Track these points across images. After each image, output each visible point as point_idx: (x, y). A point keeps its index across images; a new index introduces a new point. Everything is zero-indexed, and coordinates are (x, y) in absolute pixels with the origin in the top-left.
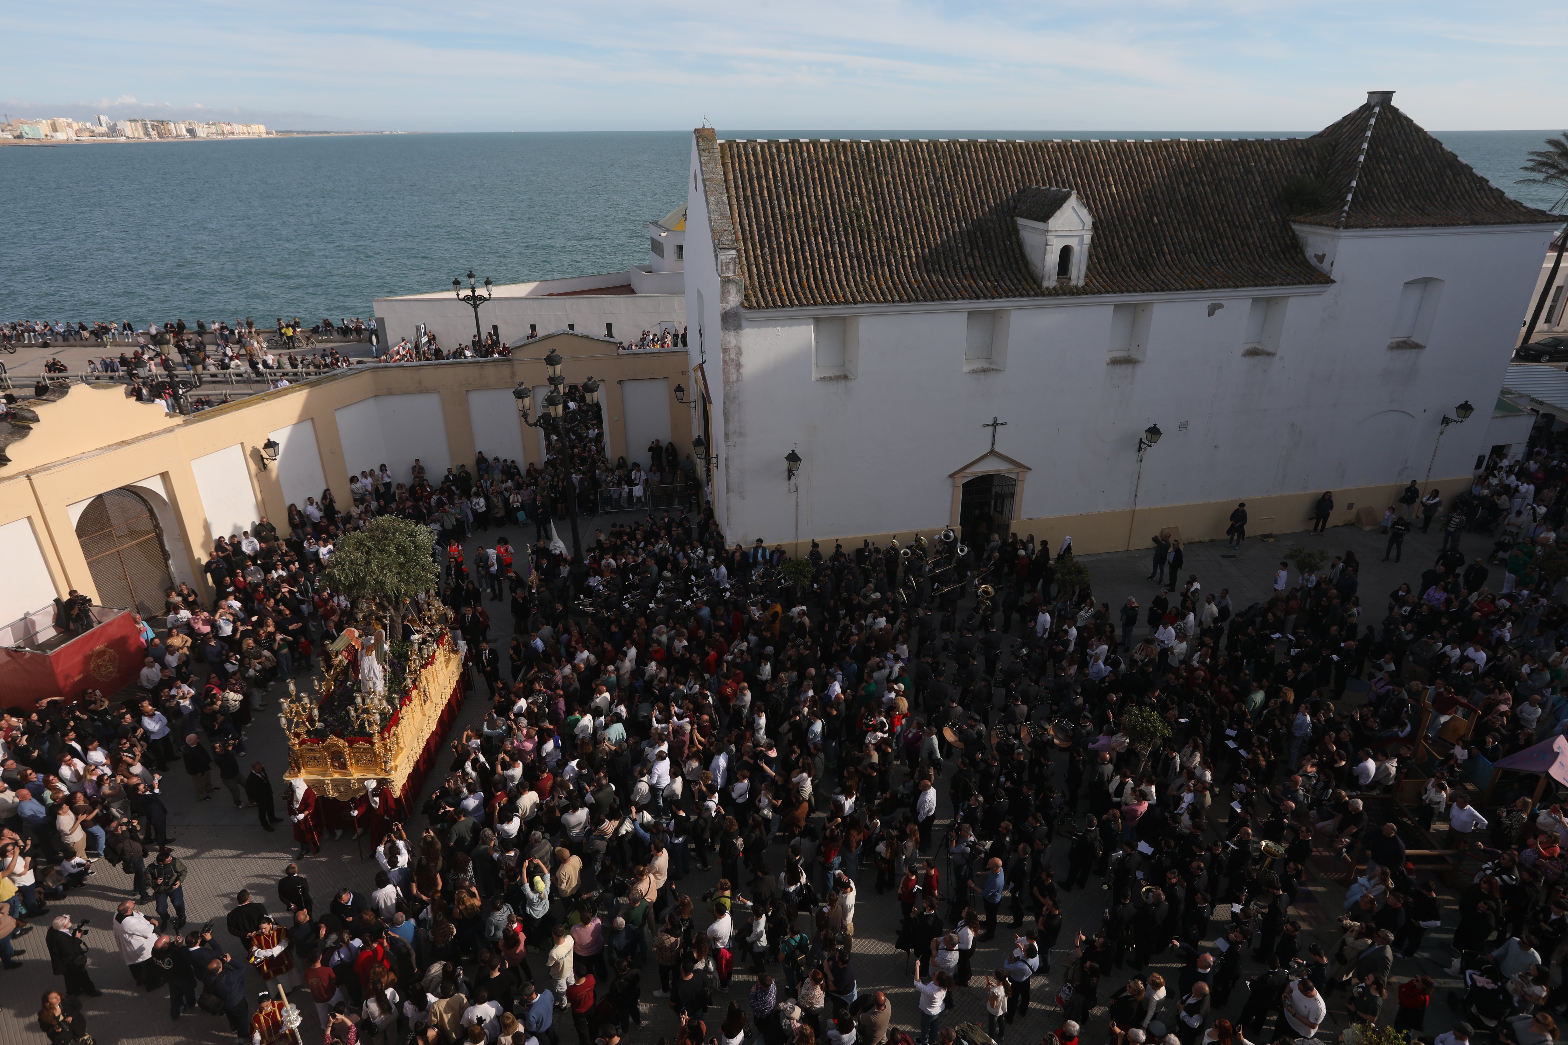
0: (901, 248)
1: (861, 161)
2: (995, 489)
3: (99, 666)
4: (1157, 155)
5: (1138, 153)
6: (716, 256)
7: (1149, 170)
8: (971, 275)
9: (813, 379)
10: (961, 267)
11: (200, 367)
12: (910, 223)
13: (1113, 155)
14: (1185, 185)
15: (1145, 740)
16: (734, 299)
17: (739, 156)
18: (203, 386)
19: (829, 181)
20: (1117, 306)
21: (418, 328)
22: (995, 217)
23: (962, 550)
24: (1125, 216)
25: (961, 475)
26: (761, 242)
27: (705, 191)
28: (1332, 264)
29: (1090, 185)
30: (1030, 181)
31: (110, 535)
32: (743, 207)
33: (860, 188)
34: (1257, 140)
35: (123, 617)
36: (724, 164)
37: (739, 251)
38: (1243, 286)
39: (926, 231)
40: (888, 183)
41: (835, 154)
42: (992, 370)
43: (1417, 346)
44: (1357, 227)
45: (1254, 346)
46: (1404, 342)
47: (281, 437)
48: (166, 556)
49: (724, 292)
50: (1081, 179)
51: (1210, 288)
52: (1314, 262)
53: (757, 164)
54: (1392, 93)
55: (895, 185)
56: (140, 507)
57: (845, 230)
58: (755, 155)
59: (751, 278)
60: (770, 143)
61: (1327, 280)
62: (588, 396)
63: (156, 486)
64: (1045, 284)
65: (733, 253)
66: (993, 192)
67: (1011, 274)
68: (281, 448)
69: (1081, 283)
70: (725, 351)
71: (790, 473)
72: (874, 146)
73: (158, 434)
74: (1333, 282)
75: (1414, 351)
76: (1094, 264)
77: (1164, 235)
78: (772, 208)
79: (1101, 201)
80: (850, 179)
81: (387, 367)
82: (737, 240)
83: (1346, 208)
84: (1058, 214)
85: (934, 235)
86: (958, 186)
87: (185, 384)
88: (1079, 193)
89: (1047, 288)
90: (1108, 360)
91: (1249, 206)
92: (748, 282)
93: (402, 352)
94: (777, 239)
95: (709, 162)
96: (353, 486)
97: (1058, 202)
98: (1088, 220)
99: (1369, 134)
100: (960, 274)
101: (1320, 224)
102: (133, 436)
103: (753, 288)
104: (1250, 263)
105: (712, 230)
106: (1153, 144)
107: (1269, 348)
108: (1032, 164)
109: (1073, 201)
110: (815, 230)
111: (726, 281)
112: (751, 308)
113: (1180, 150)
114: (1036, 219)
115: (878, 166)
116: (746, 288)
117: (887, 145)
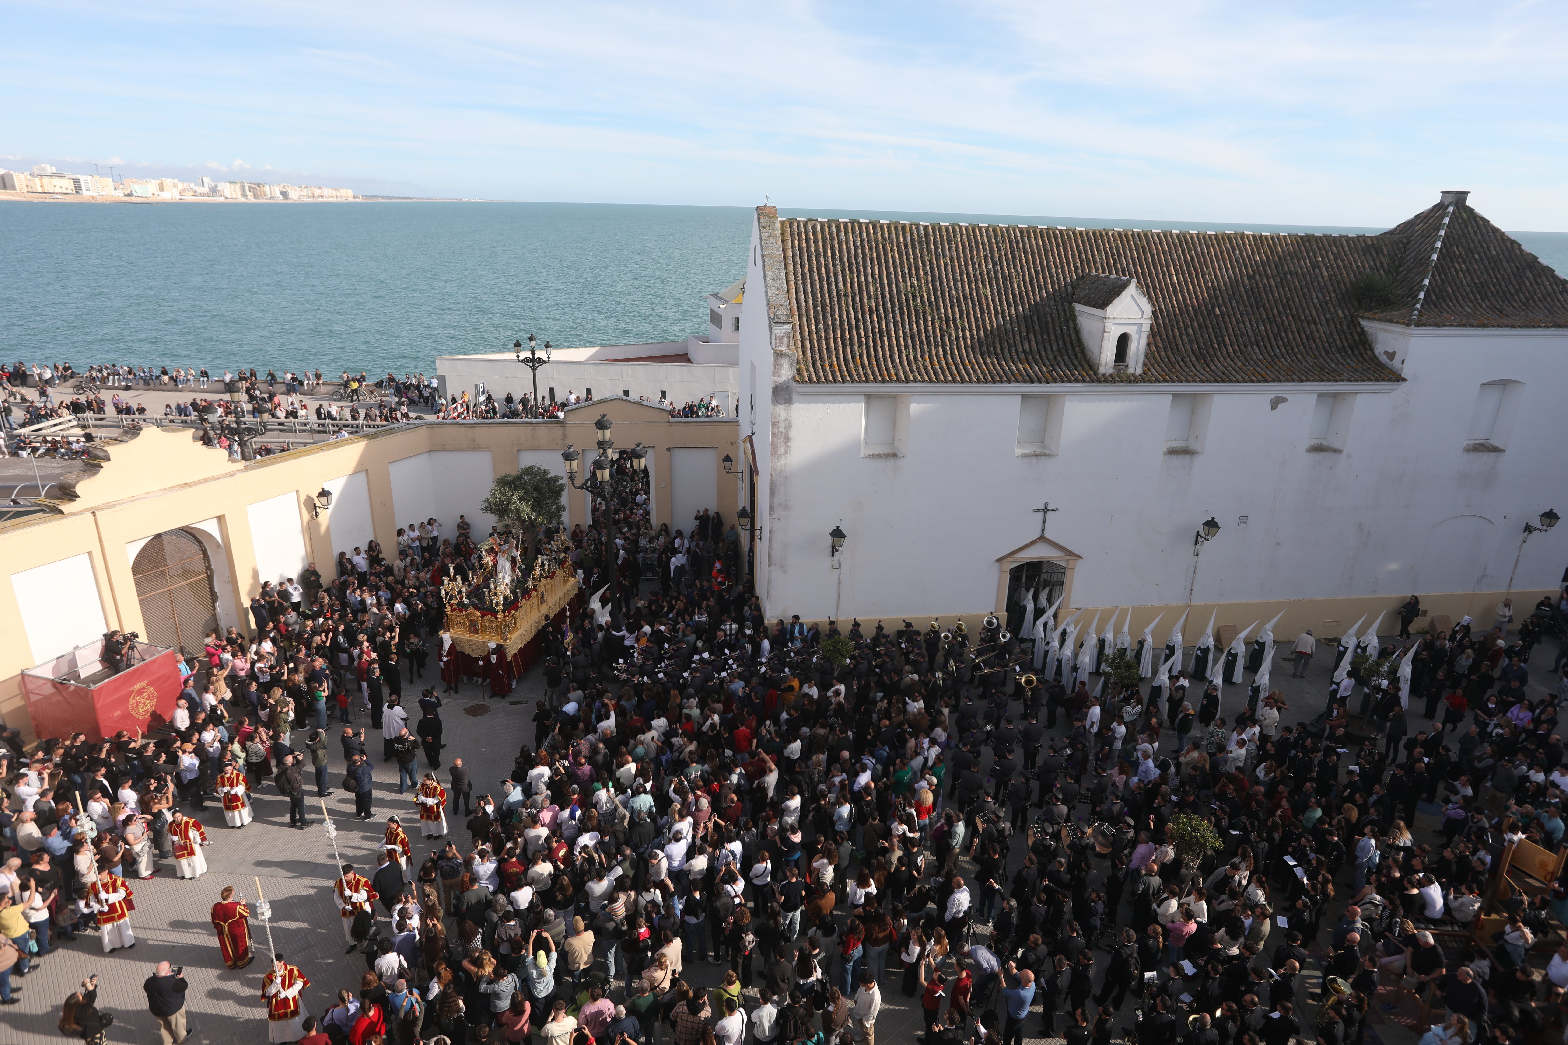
0: (956, 329)
1: (920, 242)
2: (1044, 576)
3: (138, 703)
4: (1220, 247)
5: (1200, 245)
6: (771, 330)
7: (1212, 261)
8: (1026, 358)
9: (862, 455)
10: (1017, 351)
11: (266, 416)
12: (967, 305)
13: (1175, 245)
14: (1249, 277)
15: (1194, 851)
16: (786, 372)
17: (799, 234)
18: (268, 434)
19: (886, 261)
20: (1175, 396)
21: (477, 387)
22: (1052, 302)
23: (1004, 636)
24: (1186, 305)
25: (1009, 559)
26: (816, 318)
27: (764, 267)
28: (1403, 362)
29: (1150, 274)
30: (1090, 268)
31: (163, 574)
32: (800, 283)
33: (917, 269)
34: (1325, 236)
35: (166, 656)
36: (783, 241)
37: (793, 326)
38: (1308, 380)
39: (982, 313)
40: (946, 265)
41: (894, 235)
42: (1045, 455)
43: (1495, 449)
44: (1429, 325)
45: (1319, 441)
46: (1482, 445)
47: (336, 488)
48: (214, 597)
49: (777, 366)
50: (1142, 268)
51: (1273, 381)
52: (1384, 359)
53: (816, 242)
54: (1466, 193)
55: (953, 267)
56: (195, 548)
57: (901, 309)
58: (815, 233)
59: (804, 352)
60: (829, 223)
61: (1398, 378)
62: (635, 461)
63: (212, 528)
64: (1102, 370)
65: (788, 327)
66: (1051, 278)
67: (1067, 360)
68: (334, 498)
69: (1139, 371)
70: (775, 423)
71: (834, 550)
72: (933, 229)
73: (219, 478)
74: (1404, 380)
75: (1492, 454)
76: (1152, 353)
77: (1226, 327)
78: (829, 285)
79: (1161, 290)
80: (908, 259)
81: (442, 424)
82: (792, 316)
83: (1418, 306)
84: (1116, 301)
85: (990, 317)
86: (1016, 271)
87: (249, 430)
88: (1138, 281)
89: (1104, 375)
90: (1165, 450)
91: (1316, 301)
92: (801, 356)
93: (460, 410)
94: (832, 315)
95: (769, 238)
96: (401, 538)
97: (1117, 290)
98: (1148, 309)
99: (1442, 233)
100: (1015, 357)
101: (1390, 321)
102: (196, 479)
103: (806, 362)
104: (1316, 357)
105: (768, 304)
106: (1216, 236)
107: (1336, 445)
108: (1092, 251)
109: (1132, 289)
110: (870, 308)
111: (779, 355)
112: (803, 382)
113: (1244, 243)
114: (1094, 306)
115: (936, 248)
116: (798, 363)
117: (947, 229)
